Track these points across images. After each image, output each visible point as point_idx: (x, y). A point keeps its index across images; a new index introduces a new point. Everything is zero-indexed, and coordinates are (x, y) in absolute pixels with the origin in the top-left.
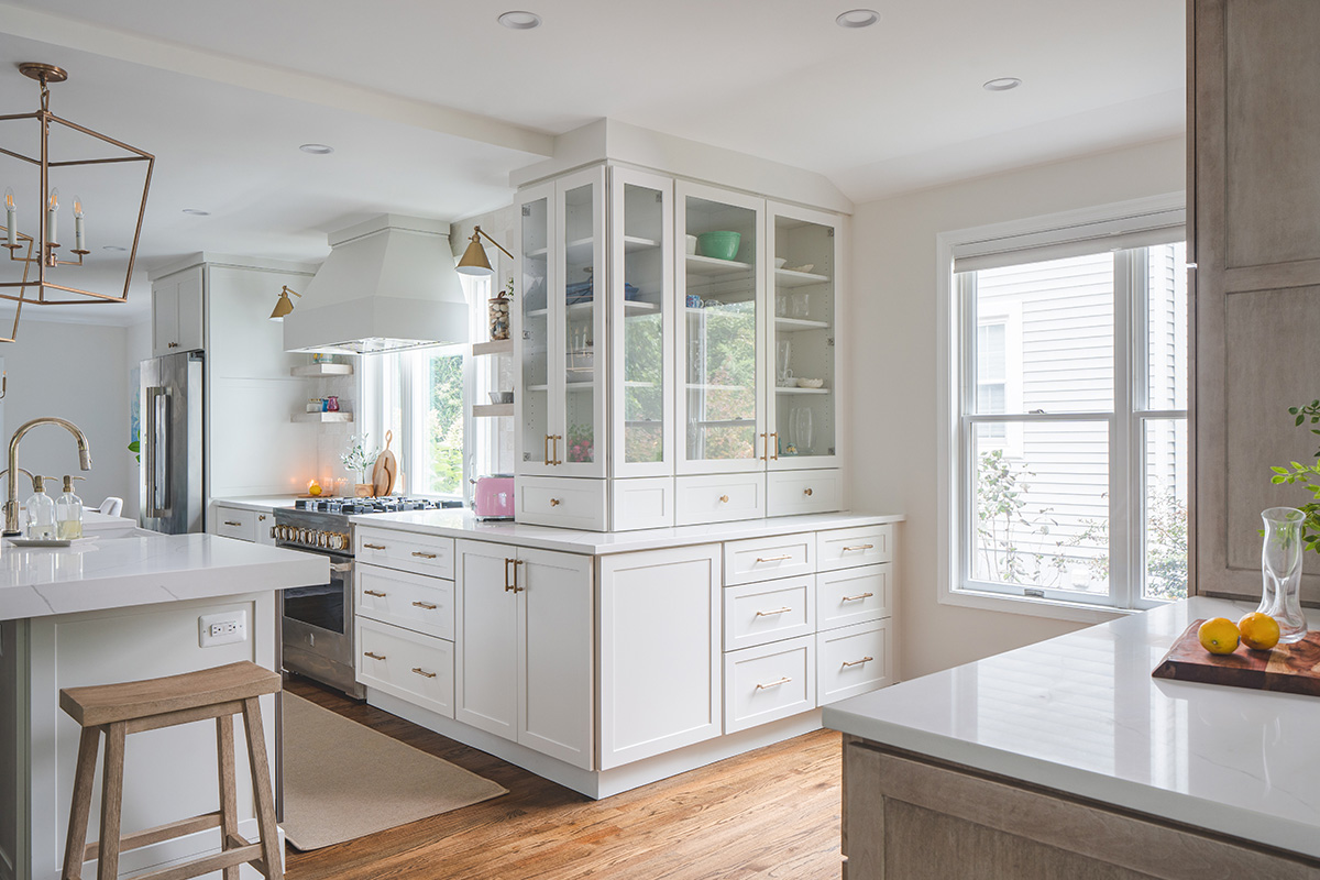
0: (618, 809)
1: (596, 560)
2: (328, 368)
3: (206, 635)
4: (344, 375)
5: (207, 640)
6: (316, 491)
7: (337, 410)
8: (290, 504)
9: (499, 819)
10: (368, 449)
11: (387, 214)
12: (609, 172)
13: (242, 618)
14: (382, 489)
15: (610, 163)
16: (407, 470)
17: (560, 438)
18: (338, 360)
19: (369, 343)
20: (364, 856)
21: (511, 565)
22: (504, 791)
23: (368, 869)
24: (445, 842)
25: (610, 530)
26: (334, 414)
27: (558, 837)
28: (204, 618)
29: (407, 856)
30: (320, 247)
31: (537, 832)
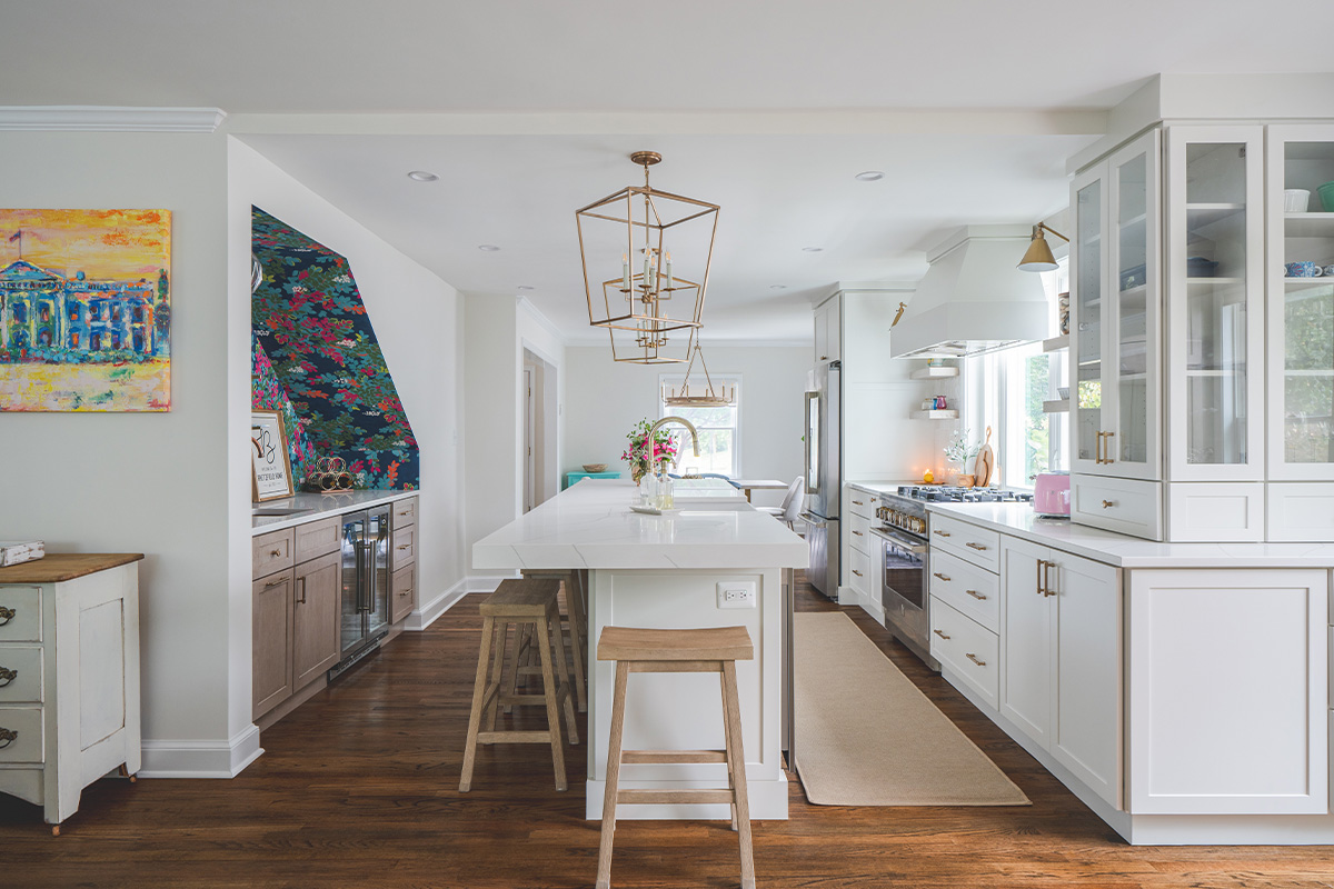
0: (1152, 863)
1: (1125, 574)
2: (935, 372)
3: (722, 599)
4: (952, 377)
5: (723, 604)
6: (929, 479)
7: (945, 408)
8: (893, 490)
9: (1006, 832)
10: (971, 442)
11: (967, 226)
12: (1164, 137)
13: (752, 588)
14: (981, 481)
15: (1165, 124)
16: (1002, 464)
17: (1112, 434)
18: (947, 363)
19: (972, 345)
20: (859, 825)
21: (1042, 566)
22: (1026, 801)
23: (856, 840)
24: (939, 838)
25: (1165, 540)
26: (941, 411)
27: (1062, 874)
28: (721, 584)
29: (897, 840)
30: (919, 266)
31: (1041, 859)
